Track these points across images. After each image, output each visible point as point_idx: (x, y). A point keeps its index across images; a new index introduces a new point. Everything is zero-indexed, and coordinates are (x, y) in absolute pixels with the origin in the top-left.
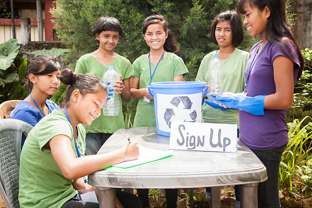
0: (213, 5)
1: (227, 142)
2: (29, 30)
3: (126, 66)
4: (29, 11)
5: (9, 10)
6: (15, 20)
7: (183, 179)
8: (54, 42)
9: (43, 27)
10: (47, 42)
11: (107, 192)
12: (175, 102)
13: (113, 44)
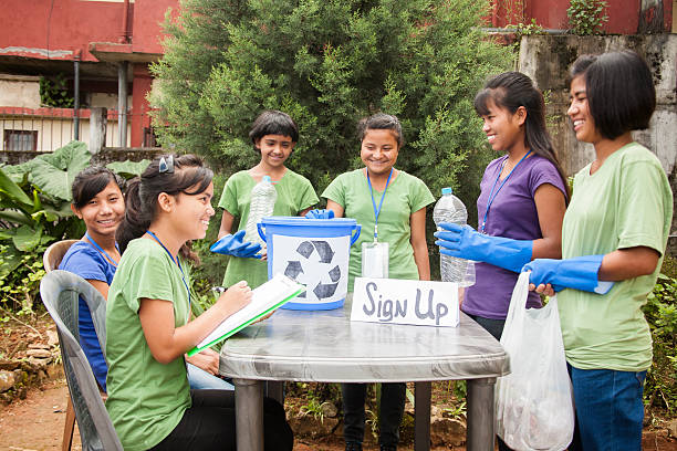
0: (423, 96)
1: (442, 310)
2: (104, 128)
3: (303, 190)
4: (105, 95)
5: (71, 94)
6: (81, 110)
7: (377, 367)
8: (147, 149)
9: (128, 123)
10: (134, 149)
11: (251, 388)
12: (305, 250)
13: (280, 155)
